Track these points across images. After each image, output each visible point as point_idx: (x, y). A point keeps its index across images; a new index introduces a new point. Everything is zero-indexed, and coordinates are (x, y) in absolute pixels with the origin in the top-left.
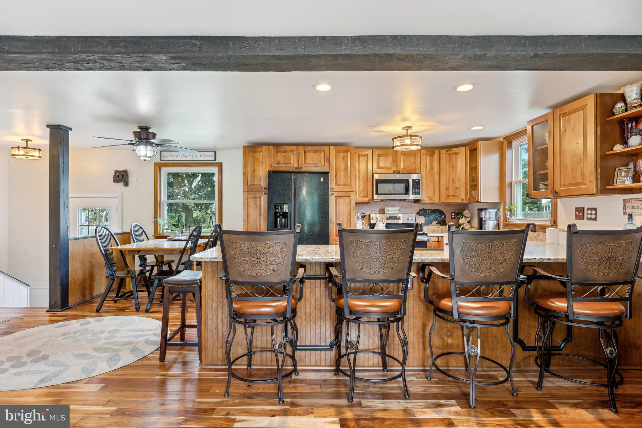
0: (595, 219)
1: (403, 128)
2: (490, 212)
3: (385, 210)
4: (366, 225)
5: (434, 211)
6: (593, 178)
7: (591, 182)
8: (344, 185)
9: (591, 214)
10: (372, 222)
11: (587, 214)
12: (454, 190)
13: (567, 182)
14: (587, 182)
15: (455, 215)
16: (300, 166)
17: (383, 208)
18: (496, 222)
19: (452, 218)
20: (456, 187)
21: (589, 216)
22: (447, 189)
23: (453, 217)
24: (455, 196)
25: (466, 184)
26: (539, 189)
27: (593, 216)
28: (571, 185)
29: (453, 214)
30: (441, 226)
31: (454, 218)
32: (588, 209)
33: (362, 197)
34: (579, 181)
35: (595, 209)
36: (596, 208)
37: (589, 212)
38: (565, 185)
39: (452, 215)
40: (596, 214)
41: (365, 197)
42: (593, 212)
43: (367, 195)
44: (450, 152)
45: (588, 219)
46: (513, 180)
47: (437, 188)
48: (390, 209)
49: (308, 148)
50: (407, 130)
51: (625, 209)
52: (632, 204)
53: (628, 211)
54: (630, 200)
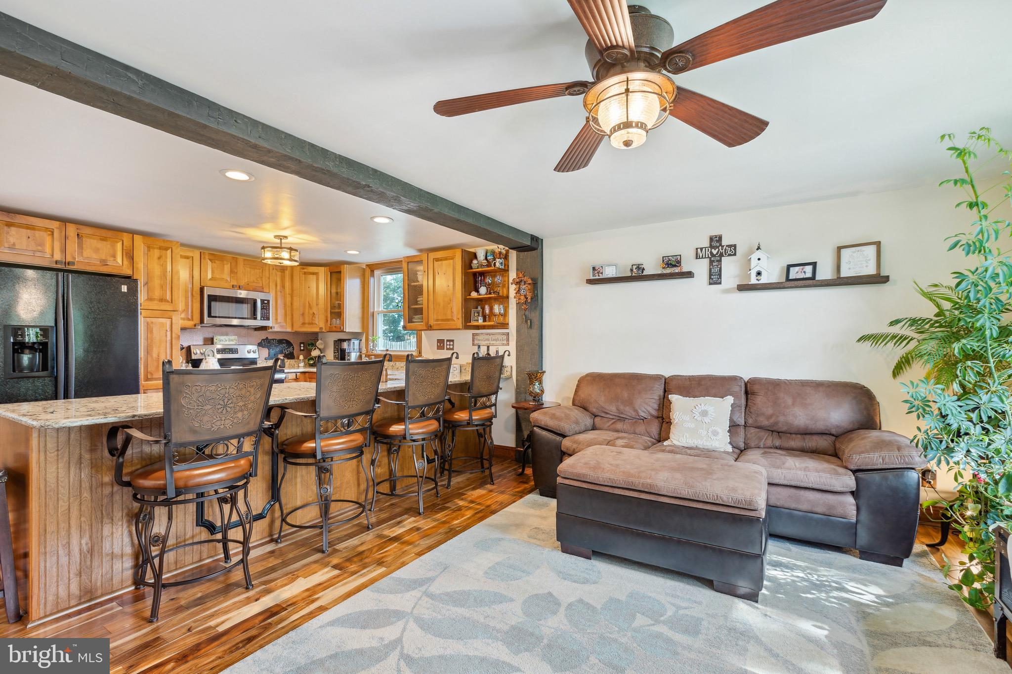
0: (453, 349)
1: (276, 237)
2: (354, 343)
3: (215, 340)
4: (184, 361)
5: (280, 342)
6: (460, 316)
7: (458, 319)
8: (162, 300)
9: (450, 345)
10: (194, 357)
11: (447, 345)
12: (311, 316)
13: (440, 318)
14: (455, 319)
15: (304, 347)
16: (69, 259)
17: (211, 336)
18: (358, 354)
19: (301, 350)
20: (314, 313)
21: (448, 347)
23: (302, 348)
24: (312, 324)
25: (326, 311)
26: (414, 322)
27: (451, 347)
28: (442, 320)
29: (302, 345)
30: (289, 361)
31: (303, 350)
32: (448, 341)
33: (183, 319)
34: (449, 317)
35: (453, 341)
36: (455, 340)
37: (448, 343)
38: (437, 320)
39: (301, 347)
40: (453, 345)
41: (189, 319)
42: (451, 343)
43: (192, 316)
44: (305, 270)
45: (447, 349)
46: (376, 310)
47: (289, 312)
48: (222, 338)
49: (86, 231)
50: (281, 239)
51: (473, 341)
52: (478, 337)
53: (476, 342)
54: (477, 334)
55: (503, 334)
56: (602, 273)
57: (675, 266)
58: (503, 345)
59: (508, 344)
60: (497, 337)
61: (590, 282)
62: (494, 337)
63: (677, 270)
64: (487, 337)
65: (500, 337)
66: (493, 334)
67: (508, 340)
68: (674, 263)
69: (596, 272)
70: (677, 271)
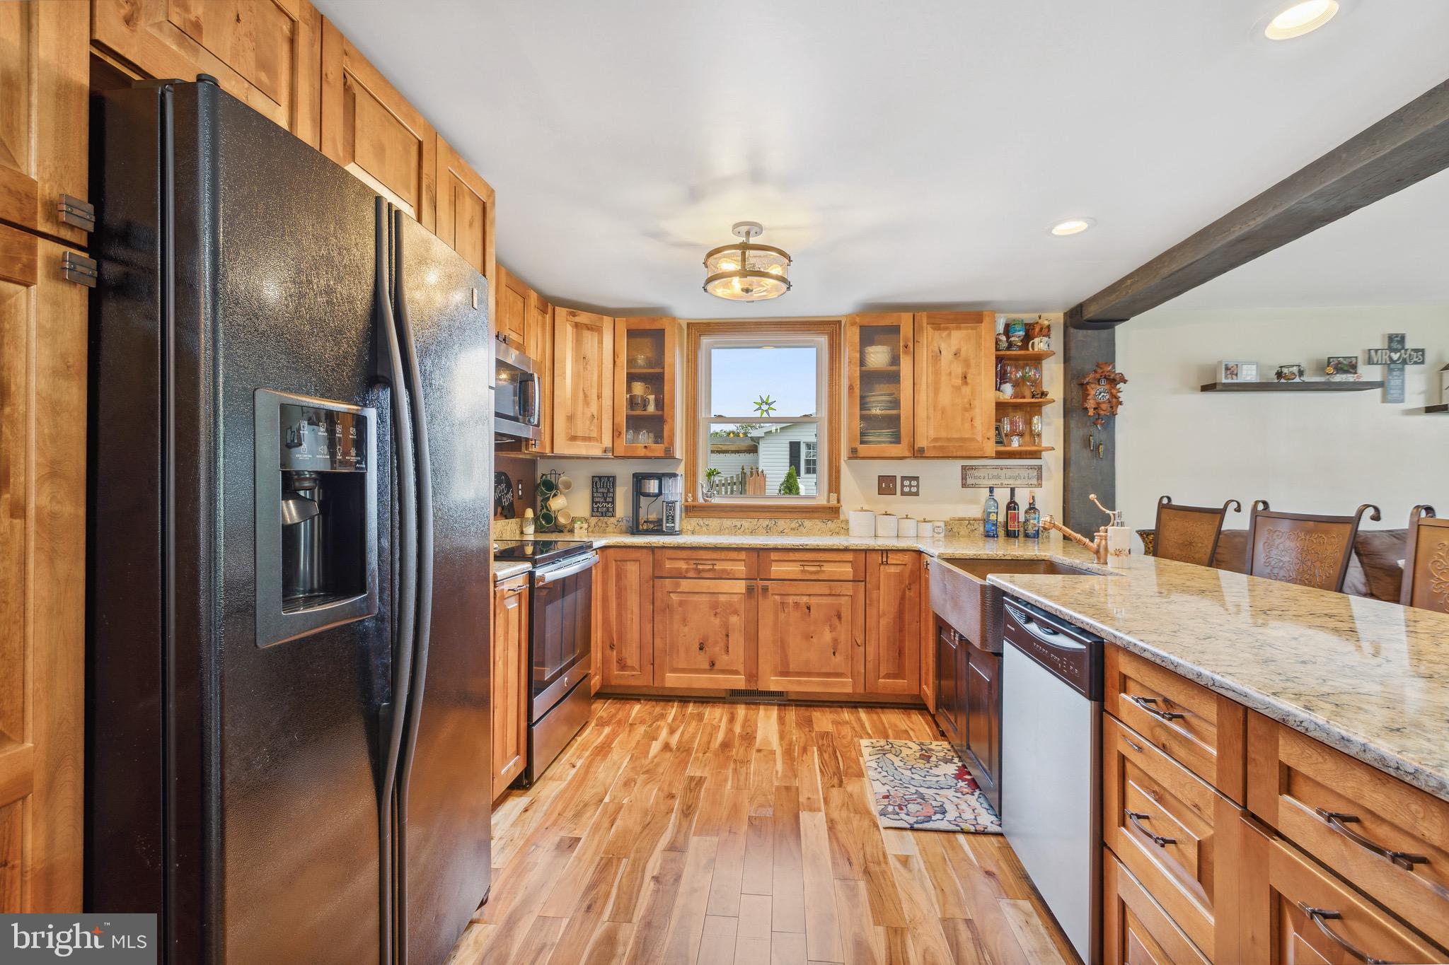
0: (917, 494)
7: (988, 439)
9: (910, 486)
11: (903, 486)
12: (588, 422)
13: (943, 435)
21: (906, 489)
22: (570, 418)
27: (914, 490)
29: (520, 486)
32: (903, 478)
35: (916, 478)
36: (918, 477)
37: (906, 483)
38: (936, 440)
40: (918, 486)
42: (914, 483)
44: (577, 319)
45: (903, 494)
47: (548, 411)
51: (964, 478)
52: (976, 473)
53: (970, 481)
54: (972, 468)
55: (1032, 467)
56: (1237, 375)
57: (1347, 372)
58: (1030, 486)
59: (1040, 485)
60: (1017, 472)
61: (1205, 388)
62: (1009, 473)
63: (1350, 378)
64: (996, 472)
65: (1024, 473)
66: (1008, 468)
67: (1040, 477)
68: (1346, 368)
69: (1228, 372)
70: (1352, 380)
